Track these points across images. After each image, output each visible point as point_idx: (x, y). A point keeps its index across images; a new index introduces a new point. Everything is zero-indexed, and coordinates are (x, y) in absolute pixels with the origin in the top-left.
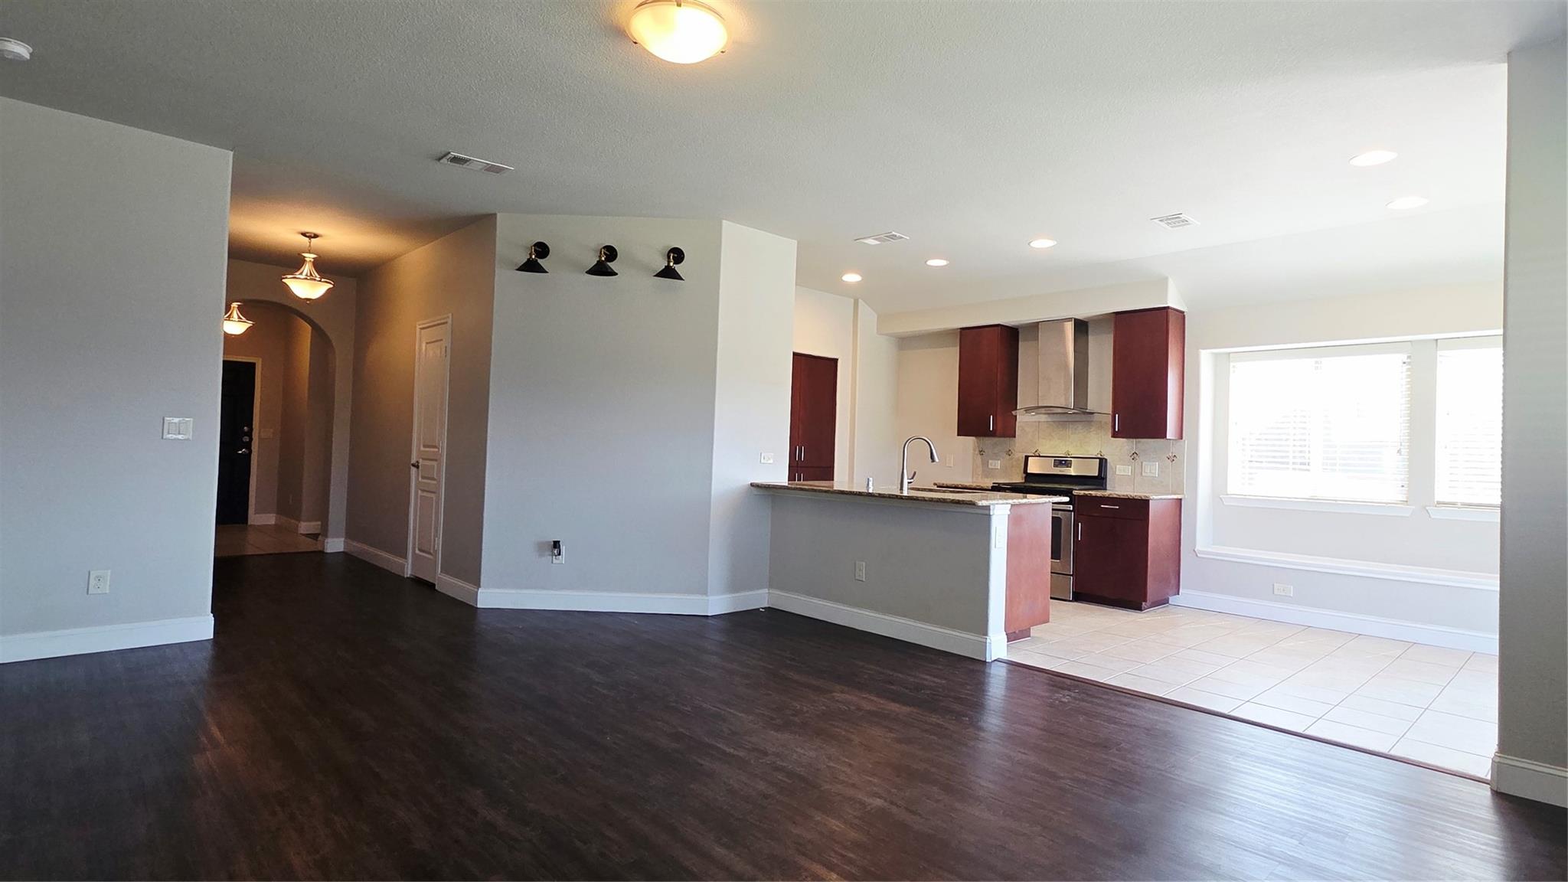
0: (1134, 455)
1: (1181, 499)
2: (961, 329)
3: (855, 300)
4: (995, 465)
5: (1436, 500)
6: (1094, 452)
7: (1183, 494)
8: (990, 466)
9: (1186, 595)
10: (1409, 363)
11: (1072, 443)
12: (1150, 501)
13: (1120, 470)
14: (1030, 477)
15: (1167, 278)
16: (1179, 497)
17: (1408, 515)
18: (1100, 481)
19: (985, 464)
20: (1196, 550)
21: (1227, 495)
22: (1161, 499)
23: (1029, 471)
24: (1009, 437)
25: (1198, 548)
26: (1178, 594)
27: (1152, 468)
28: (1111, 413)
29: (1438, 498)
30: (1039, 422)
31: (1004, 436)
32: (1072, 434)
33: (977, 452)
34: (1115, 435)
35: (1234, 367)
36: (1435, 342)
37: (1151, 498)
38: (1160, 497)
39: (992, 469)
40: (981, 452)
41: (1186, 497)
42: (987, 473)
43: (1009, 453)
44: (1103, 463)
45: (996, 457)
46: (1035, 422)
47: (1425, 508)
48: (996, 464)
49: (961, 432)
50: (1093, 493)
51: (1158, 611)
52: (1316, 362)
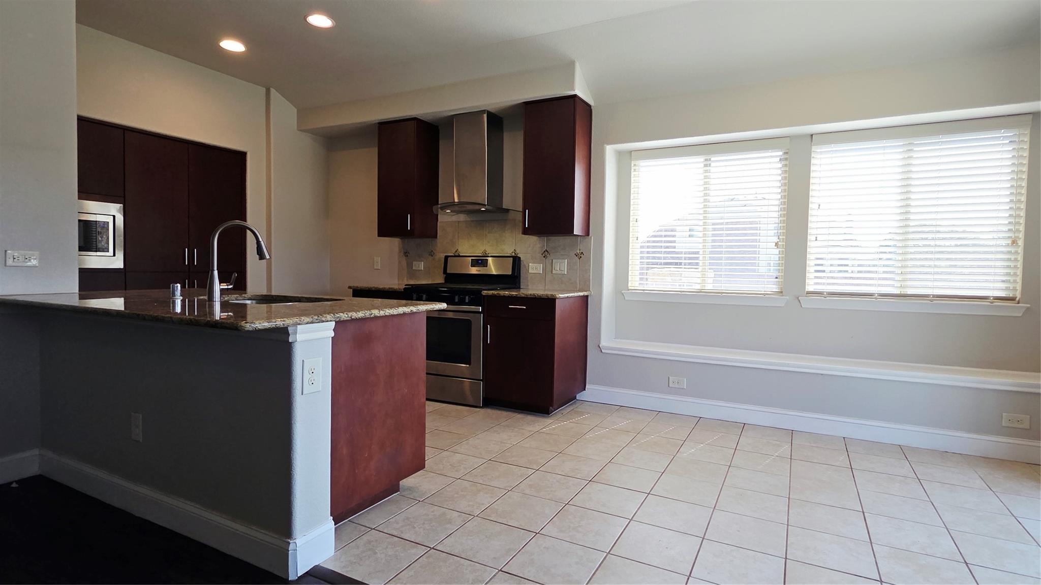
0: (546, 254)
1: (587, 296)
2: (379, 123)
3: (266, 89)
4: (419, 266)
5: (806, 290)
6: (508, 250)
7: (589, 291)
8: (414, 268)
9: (592, 392)
10: (786, 159)
11: (489, 242)
12: (557, 300)
13: (533, 268)
14: (450, 278)
15: (572, 64)
16: (586, 293)
17: (783, 305)
18: (513, 279)
19: (409, 265)
20: (600, 346)
21: (629, 290)
22: (568, 297)
23: (448, 272)
24: (428, 237)
25: (603, 343)
26: (585, 390)
27: (562, 266)
28: (521, 210)
29: (810, 288)
30: (459, 222)
31: (423, 236)
32: (488, 233)
33: (402, 254)
34: (526, 232)
35: (635, 165)
36: (809, 138)
37: (558, 296)
38: (566, 295)
39: (416, 270)
40: (406, 254)
41: (592, 293)
42: (412, 274)
43: (432, 254)
44: (516, 261)
45: (420, 258)
46: (456, 222)
47: (798, 298)
48: (421, 266)
49: (383, 231)
50: (502, 293)
51: (565, 412)
52: (706, 160)
